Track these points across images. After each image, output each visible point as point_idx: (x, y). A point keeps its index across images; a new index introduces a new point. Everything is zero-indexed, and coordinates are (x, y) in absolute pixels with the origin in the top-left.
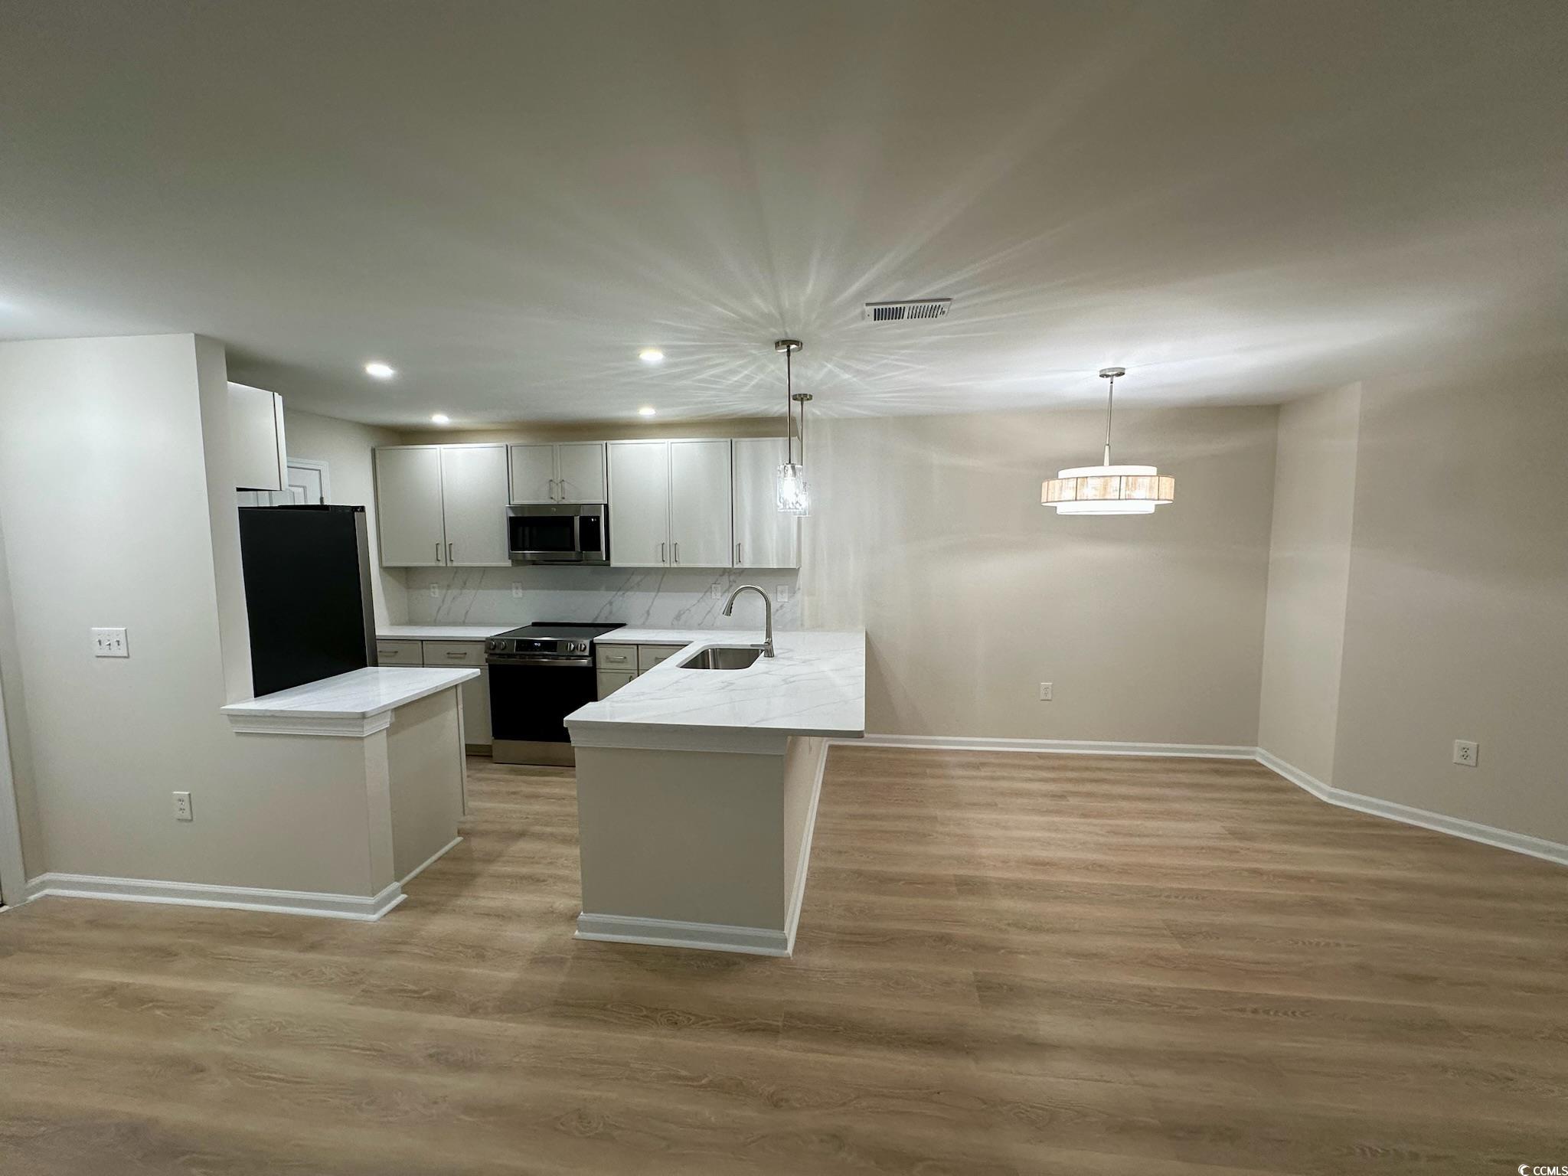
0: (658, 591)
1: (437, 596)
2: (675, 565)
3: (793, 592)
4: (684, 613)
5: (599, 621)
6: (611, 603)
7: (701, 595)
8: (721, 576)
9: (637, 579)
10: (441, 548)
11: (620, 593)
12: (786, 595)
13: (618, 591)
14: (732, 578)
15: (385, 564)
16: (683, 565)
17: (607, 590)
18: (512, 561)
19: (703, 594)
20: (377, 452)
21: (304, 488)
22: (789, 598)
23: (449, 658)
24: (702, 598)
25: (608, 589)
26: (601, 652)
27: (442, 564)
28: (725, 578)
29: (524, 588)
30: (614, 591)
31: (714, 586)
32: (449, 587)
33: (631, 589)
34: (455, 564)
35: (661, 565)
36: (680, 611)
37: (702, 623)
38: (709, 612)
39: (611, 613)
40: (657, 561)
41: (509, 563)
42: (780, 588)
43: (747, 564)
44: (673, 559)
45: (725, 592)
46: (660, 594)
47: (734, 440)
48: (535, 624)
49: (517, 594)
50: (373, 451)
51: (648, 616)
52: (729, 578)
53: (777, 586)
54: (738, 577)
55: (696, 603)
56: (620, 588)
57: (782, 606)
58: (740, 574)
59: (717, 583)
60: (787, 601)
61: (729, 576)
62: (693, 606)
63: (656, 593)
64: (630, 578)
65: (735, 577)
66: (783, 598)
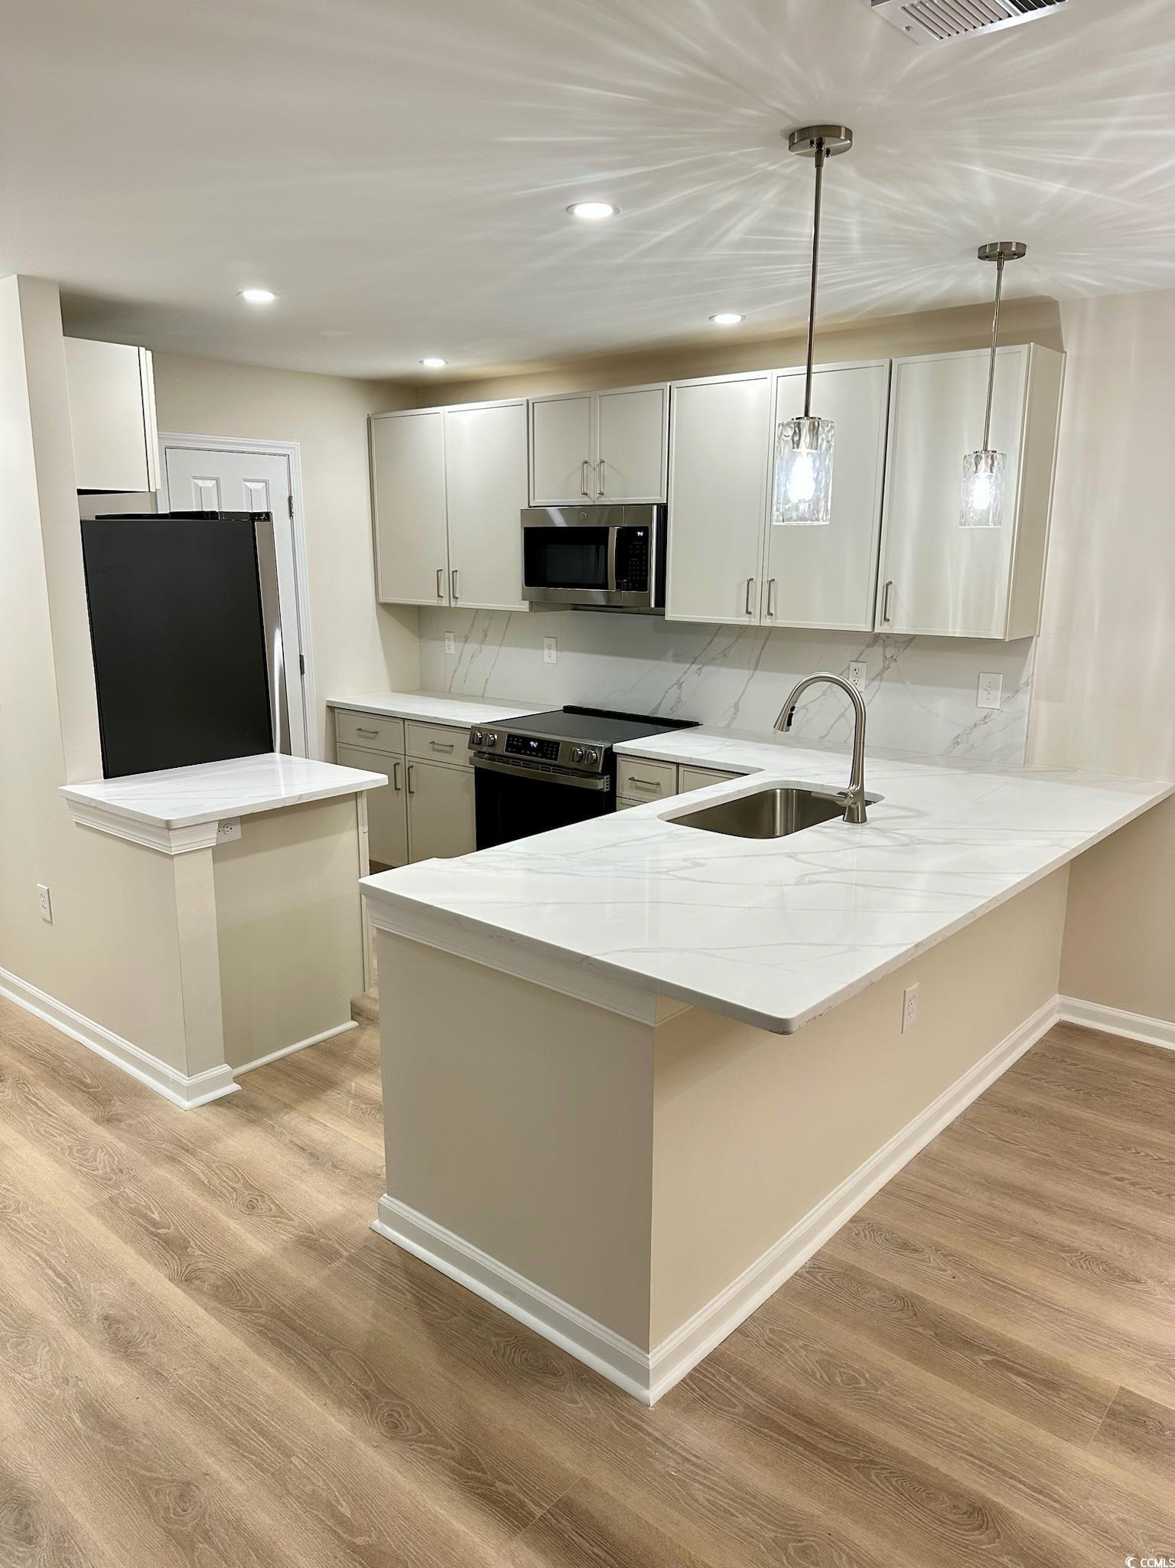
0: (756, 669)
1: (452, 651)
2: (767, 622)
3: (1013, 688)
5: (660, 715)
6: (680, 685)
8: (868, 646)
9: (721, 642)
10: (444, 577)
11: (695, 667)
13: (693, 663)
14: (890, 652)
15: (382, 599)
16: (781, 622)
17: (674, 661)
18: (531, 603)
20: (373, 421)
21: (266, 482)
23: (434, 750)
25: (678, 658)
26: (622, 765)
27: (445, 603)
28: (877, 651)
29: (559, 648)
30: (685, 662)
31: (853, 665)
32: (466, 640)
33: (712, 661)
34: (460, 604)
35: (744, 620)
37: (825, 736)
39: (679, 700)
40: (740, 614)
41: (525, 606)
42: (985, 679)
43: (901, 625)
44: (766, 612)
45: (873, 679)
46: (758, 673)
47: (895, 359)
48: (568, 709)
49: (550, 656)
50: (369, 420)
51: (735, 714)
52: (884, 651)
53: (981, 674)
54: (901, 650)
55: (820, 697)
56: (696, 658)
57: (985, 717)
58: (908, 645)
59: (860, 660)
60: (998, 708)
61: (885, 647)
62: (814, 701)
63: (751, 672)
64: (711, 641)
65: (897, 650)
66: (991, 700)
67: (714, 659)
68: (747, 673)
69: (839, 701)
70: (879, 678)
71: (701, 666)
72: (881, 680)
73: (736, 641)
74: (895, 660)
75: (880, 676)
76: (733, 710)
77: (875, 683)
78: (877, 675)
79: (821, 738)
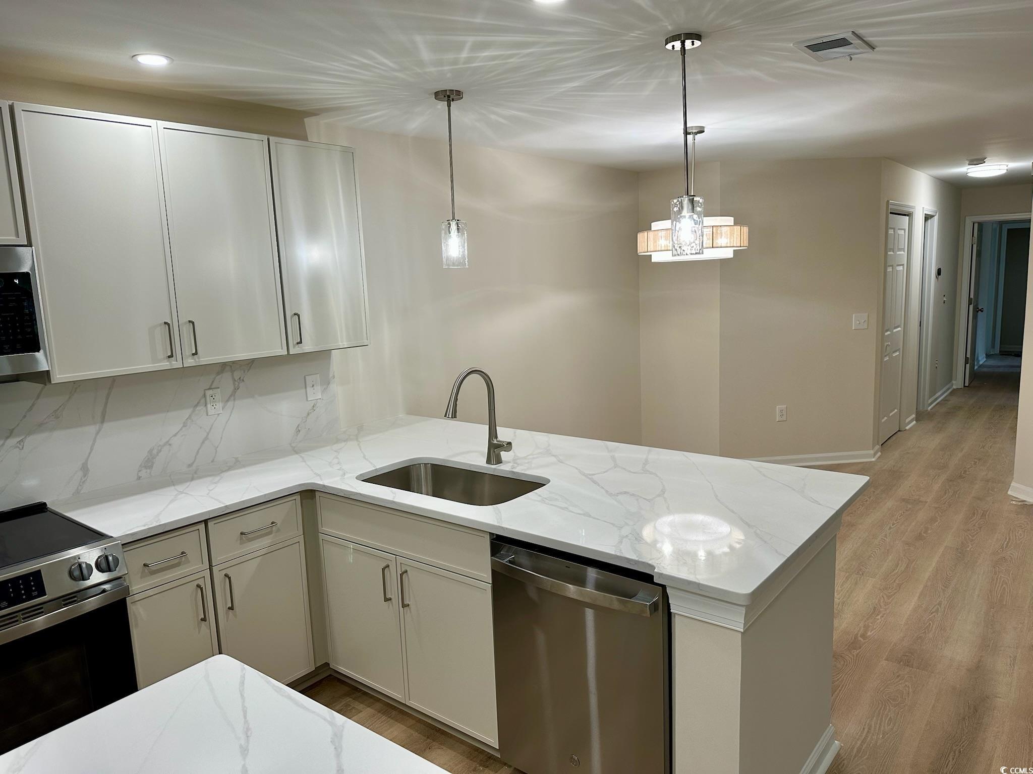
0: (103, 422)
2: (190, 362)
3: (326, 382)
4: (160, 451)
7: (186, 413)
8: (218, 374)
11: (12, 441)
12: (318, 388)
13: (7, 438)
14: (237, 375)
16: (205, 359)
19: (192, 409)
22: (323, 392)
24: (190, 417)
28: (227, 376)
31: (208, 393)
33: (40, 427)
35: (165, 365)
36: (150, 452)
37: (193, 463)
38: (206, 438)
40: (155, 360)
42: (309, 380)
43: (308, 346)
44: (189, 349)
45: (228, 401)
46: (106, 426)
47: (271, 138)
51: (85, 476)
52: (233, 374)
53: (306, 377)
54: (246, 372)
55: (181, 429)
56: (12, 431)
57: (313, 406)
58: (250, 367)
59: (213, 387)
60: (320, 397)
61: (232, 372)
62: (175, 435)
63: (97, 426)
64: (33, 405)
65: (243, 372)
66: (315, 394)
67: (41, 425)
68: (91, 429)
69: (201, 428)
70: (232, 398)
71: (23, 437)
72: (234, 400)
73: (70, 398)
74: (243, 380)
75: (232, 396)
76: (80, 474)
77: (230, 404)
78: (231, 396)
79: (190, 466)
